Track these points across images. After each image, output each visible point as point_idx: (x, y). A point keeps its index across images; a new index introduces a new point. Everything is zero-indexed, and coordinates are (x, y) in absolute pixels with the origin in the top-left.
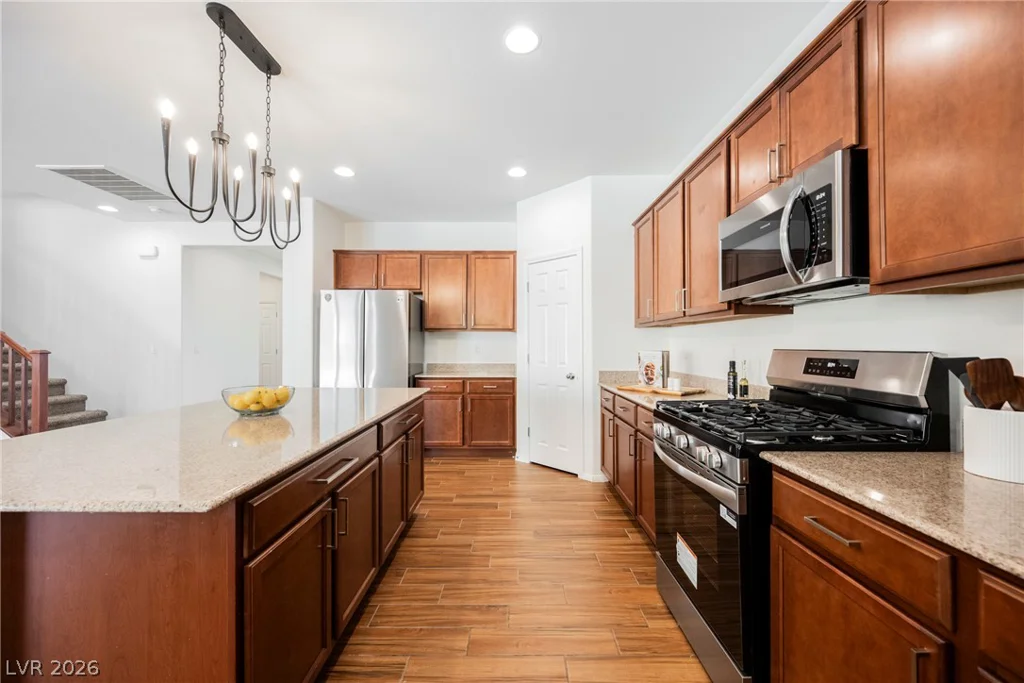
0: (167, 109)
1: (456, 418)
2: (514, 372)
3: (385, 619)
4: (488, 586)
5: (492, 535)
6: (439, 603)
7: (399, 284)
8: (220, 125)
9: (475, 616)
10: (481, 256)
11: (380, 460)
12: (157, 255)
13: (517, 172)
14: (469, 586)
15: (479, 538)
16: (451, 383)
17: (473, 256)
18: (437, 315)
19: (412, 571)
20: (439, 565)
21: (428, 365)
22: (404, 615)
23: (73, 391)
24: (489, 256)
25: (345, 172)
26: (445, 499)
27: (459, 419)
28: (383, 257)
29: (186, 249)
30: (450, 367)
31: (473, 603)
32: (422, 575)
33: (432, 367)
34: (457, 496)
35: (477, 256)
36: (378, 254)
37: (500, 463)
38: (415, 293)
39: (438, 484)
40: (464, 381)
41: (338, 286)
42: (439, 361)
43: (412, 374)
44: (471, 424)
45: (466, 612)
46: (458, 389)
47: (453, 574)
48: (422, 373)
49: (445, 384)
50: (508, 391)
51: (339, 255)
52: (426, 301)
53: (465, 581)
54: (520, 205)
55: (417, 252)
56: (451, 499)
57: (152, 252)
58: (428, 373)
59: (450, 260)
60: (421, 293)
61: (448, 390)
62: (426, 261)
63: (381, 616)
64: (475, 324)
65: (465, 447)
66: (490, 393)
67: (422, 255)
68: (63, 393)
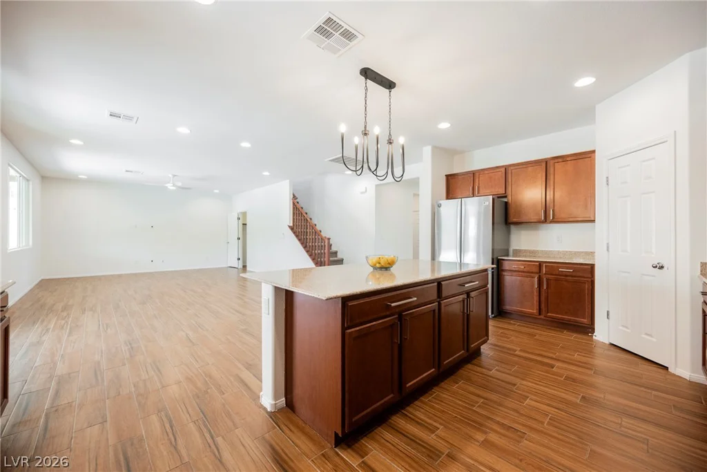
0: (343, 128)
1: (533, 292)
2: (594, 259)
3: (437, 402)
4: (516, 414)
5: (538, 384)
6: (474, 408)
7: (488, 191)
8: (365, 127)
9: (495, 427)
10: (560, 160)
11: (440, 305)
12: (366, 191)
13: (585, 82)
14: (500, 408)
15: (524, 382)
16: (529, 265)
17: (552, 162)
18: (519, 212)
19: (465, 383)
20: (485, 387)
21: (514, 250)
22: (449, 404)
23: (340, 256)
24: (568, 159)
25: (444, 126)
26: (509, 349)
27: (536, 293)
28: (477, 174)
29: (377, 186)
30: (533, 253)
31: (498, 419)
32: (472, 389)
33: (517, 252)
34: (521, 350)
35: (556, 161)
36: (473, 173)
37: (574, 337)
38: (498, 197)
39: (508, 338)
40: (540, 264)
41: (448, 198)
42: (523, 248)
43: (495, 257)
44: (547, 298)
45: (492, 423)
46: (536, 270)
47: (494, 397)
48: (508, 255)
49: (523, 265)
50: (585, 275)
51: (450, 178)
52: (510, 201)
53: (500, 405)
54: (598, 107)
55: (503, 166)
56: (515, 351)
57: (364, 190)
58: (513, 256)
59: (530, 169)
60: (506, 197)
61: (525, 270)
62: (510, 172)
63: (435, 399)
64: (553, 217)
65: (542, 317)
66: (566, 276)
67: (507, 169)
68: (336, 257)
